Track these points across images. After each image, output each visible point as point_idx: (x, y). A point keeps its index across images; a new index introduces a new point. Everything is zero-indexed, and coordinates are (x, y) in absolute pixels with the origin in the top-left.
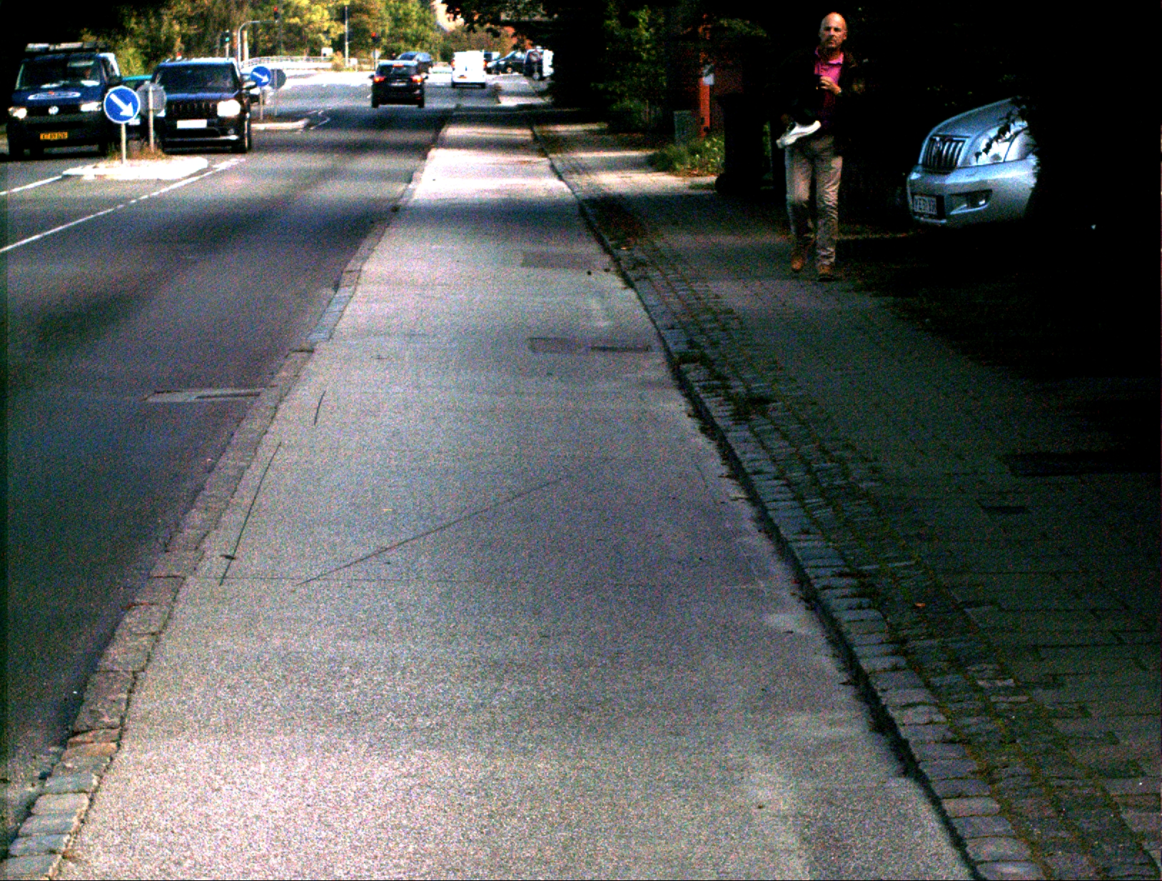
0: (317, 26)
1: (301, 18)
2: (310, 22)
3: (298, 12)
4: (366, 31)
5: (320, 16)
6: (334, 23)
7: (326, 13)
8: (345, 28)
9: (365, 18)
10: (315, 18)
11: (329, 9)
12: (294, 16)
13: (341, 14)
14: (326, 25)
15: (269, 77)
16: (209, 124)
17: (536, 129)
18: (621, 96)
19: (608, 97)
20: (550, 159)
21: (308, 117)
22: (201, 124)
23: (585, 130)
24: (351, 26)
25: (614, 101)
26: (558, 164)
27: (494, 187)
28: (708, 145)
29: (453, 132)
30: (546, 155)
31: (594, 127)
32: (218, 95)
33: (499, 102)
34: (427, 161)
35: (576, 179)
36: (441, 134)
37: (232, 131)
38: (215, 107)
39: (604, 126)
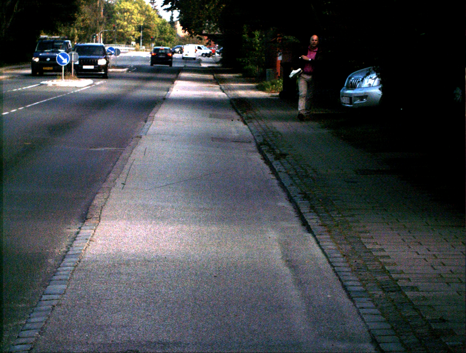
0: (130, 33)
1: (124, 29)
2: (127, 31)
3: (122, 27)
4: (149, 36)
5: (131, 29)
6: (136, 32)
7: (134, 28)
8: (141, 34)
9: (149, 30)
10: (129, 30)
11: (134, 26)
12: (121, 28)
13: (139, 29)
14: (133, 33)
15: (114, 51)
16: (94, 67)
17: (215, 75)
18: (248, 64)
19: (243, 64)
20: (220, 85)
21: (128, 67)
22: (92, 67)
23: (233, 76)
24: (143, 33)
25: (245, 65)
26: (223, 87)
27: (200, 94)
28: (278, 82)
29: (183, 75)
30: (218, 84)
31: (237, 75)
32: (97, 57)
33: (201, 65)
34: (175, 84)
35: (229, 92)
36: (179, 75)
37: (103, 70)
38: (97, 62)
39: (241, 75)
